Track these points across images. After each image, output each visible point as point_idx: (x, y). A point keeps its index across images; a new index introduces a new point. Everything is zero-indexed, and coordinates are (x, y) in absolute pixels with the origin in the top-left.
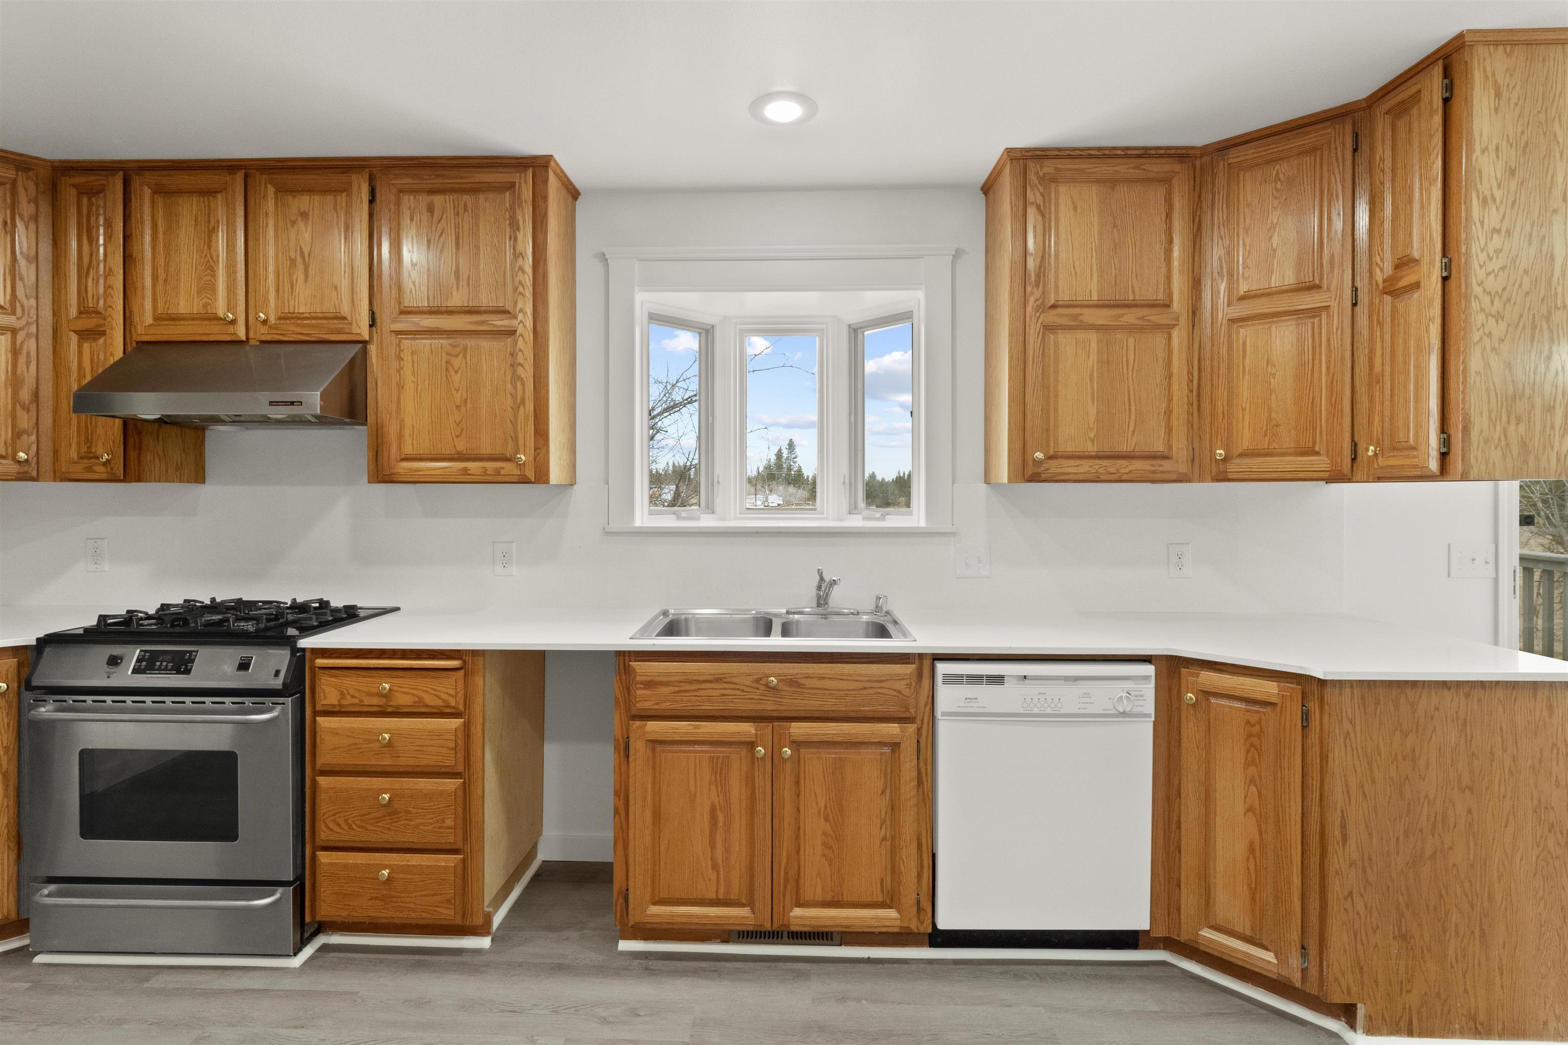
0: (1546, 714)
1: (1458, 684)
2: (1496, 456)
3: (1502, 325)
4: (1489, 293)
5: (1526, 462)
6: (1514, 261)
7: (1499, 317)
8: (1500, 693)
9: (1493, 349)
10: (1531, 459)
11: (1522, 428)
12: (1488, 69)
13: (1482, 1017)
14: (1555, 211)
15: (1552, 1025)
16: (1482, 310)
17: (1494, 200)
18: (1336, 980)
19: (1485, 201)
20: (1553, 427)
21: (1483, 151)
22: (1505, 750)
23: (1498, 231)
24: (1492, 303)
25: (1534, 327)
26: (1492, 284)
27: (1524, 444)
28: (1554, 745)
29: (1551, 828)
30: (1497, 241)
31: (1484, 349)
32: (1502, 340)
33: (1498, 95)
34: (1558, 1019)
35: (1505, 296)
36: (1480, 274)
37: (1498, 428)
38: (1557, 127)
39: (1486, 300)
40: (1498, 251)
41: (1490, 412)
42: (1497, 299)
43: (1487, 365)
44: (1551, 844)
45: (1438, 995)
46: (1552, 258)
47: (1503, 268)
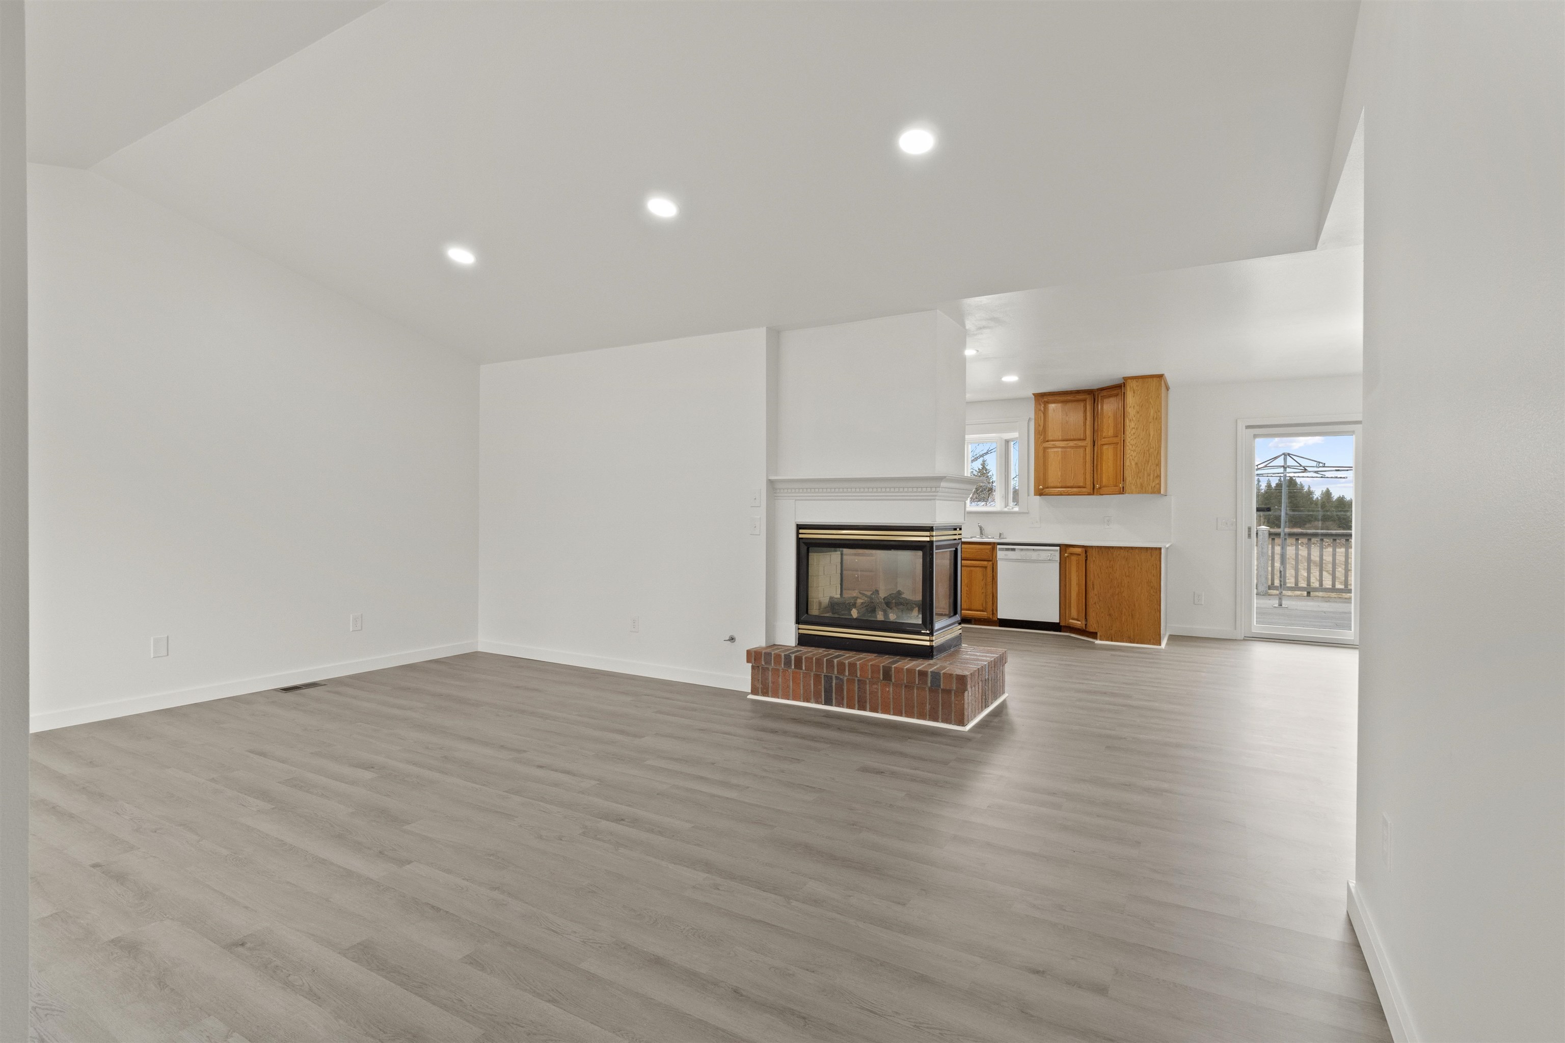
0: (1150, 557)
1: (1125, 548)
2: (1133, 487)
3: (1135, 453)
4: (1131, 445)
5: (1142, 489)
6: (1138, 436)
7: (1134, 451)
8: (1137, 551)
9: (1133, 459)
10: (1144, 489)
11: (1141, 480)
12: (1131, 386)
13: (1132, 637)
14: (1151, 422)
15: (1152, 641)
16: (1129, 449)
17: (1133, 420)
18: (1091, 626)
19: (1130, 420)
20: (1150, 480)
21: (1130, 407)
22: (1138, 566)
23: (1134, 428)
24: (1132, 447)
25: (1144, 453)
26: (1132, 442)
27: (1141, 485)
28: (1153, 565)
29: (1152, 587)
30: (1134, 431)
31: (1130, 459)
32: (1135, 457)
33: (1134, 392)
34: (1154, 639)
35: (1136, 445)
36: (1129, 439)
37: (1134, 480)
38: (1151, 400)
39: (1131, 446)
40: (1134, 434)
41: (1132, 476)
42: (1134, 447)
43: (1131, 464)
44: (1152, 592)
45: (1120, 631)
46: (1150, 435)
47: (1135, 438)
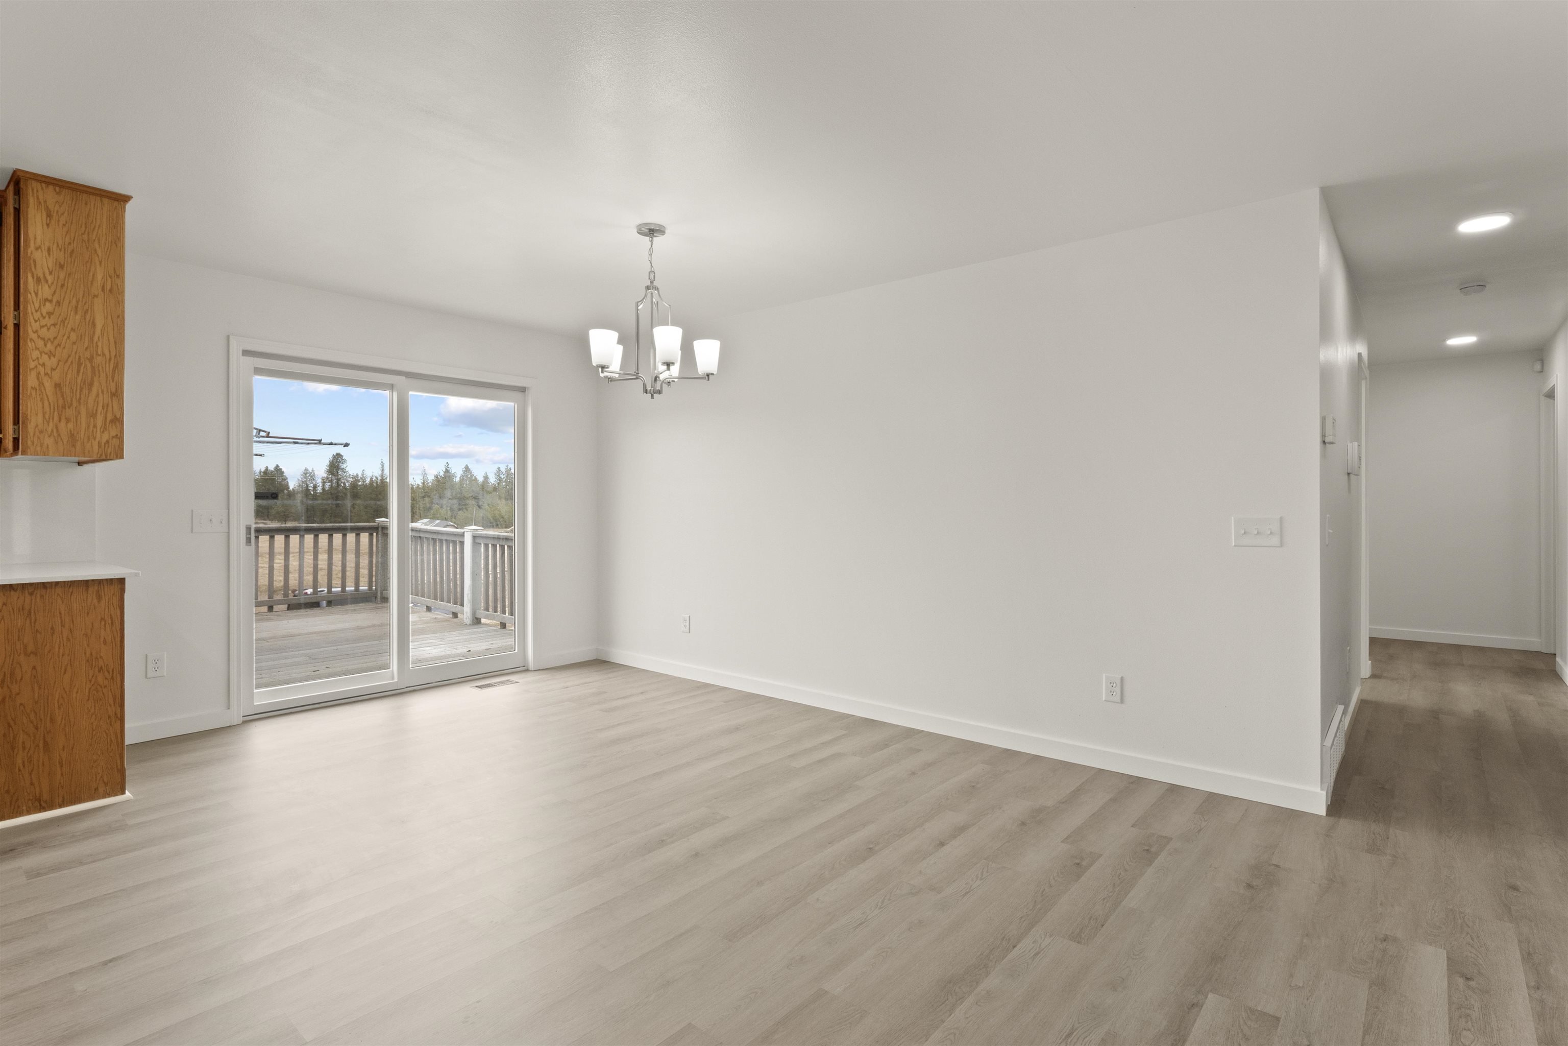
0: (95, 601)
1: (23, 587)
2: (49, 441)
3: (54, 361)
4: (43, 339)
5: (74, 446)
6: (63, 321)
7: (51, 355)
8: (59, 590)
9: (46, 374)
10: (79, 445)
11: (70, 425)
12: (41, 197)
13: (46, 796)
14: (96, 296)
15: (101, 790)
16: (37, 349)
17: (47, 281)
19: (38, 280)
20: (95, 426)
21: (37, 249)
22: (63, 626)
23: (51, 301)
24: (45, 345)
25: (80, 364)
26: (43, 332)
27: (72, 436)
28: (102, 619)
29: (100, 669)
30: (49, 307)
31: (39, 373)
32: (53, 369)
33: (49, 215)
34: (106, 784)
35: (56, 342)
36: (36, 326)
37: (51, 424)
38: (97, 246)
39: (40, 343)
40: (50, 314)
41: (44, 414)
42: (49, 345)
43: (41, 384)
44: (100, 679)
45: (8, 792)
46: (94, 325)
47: (54, 325)
